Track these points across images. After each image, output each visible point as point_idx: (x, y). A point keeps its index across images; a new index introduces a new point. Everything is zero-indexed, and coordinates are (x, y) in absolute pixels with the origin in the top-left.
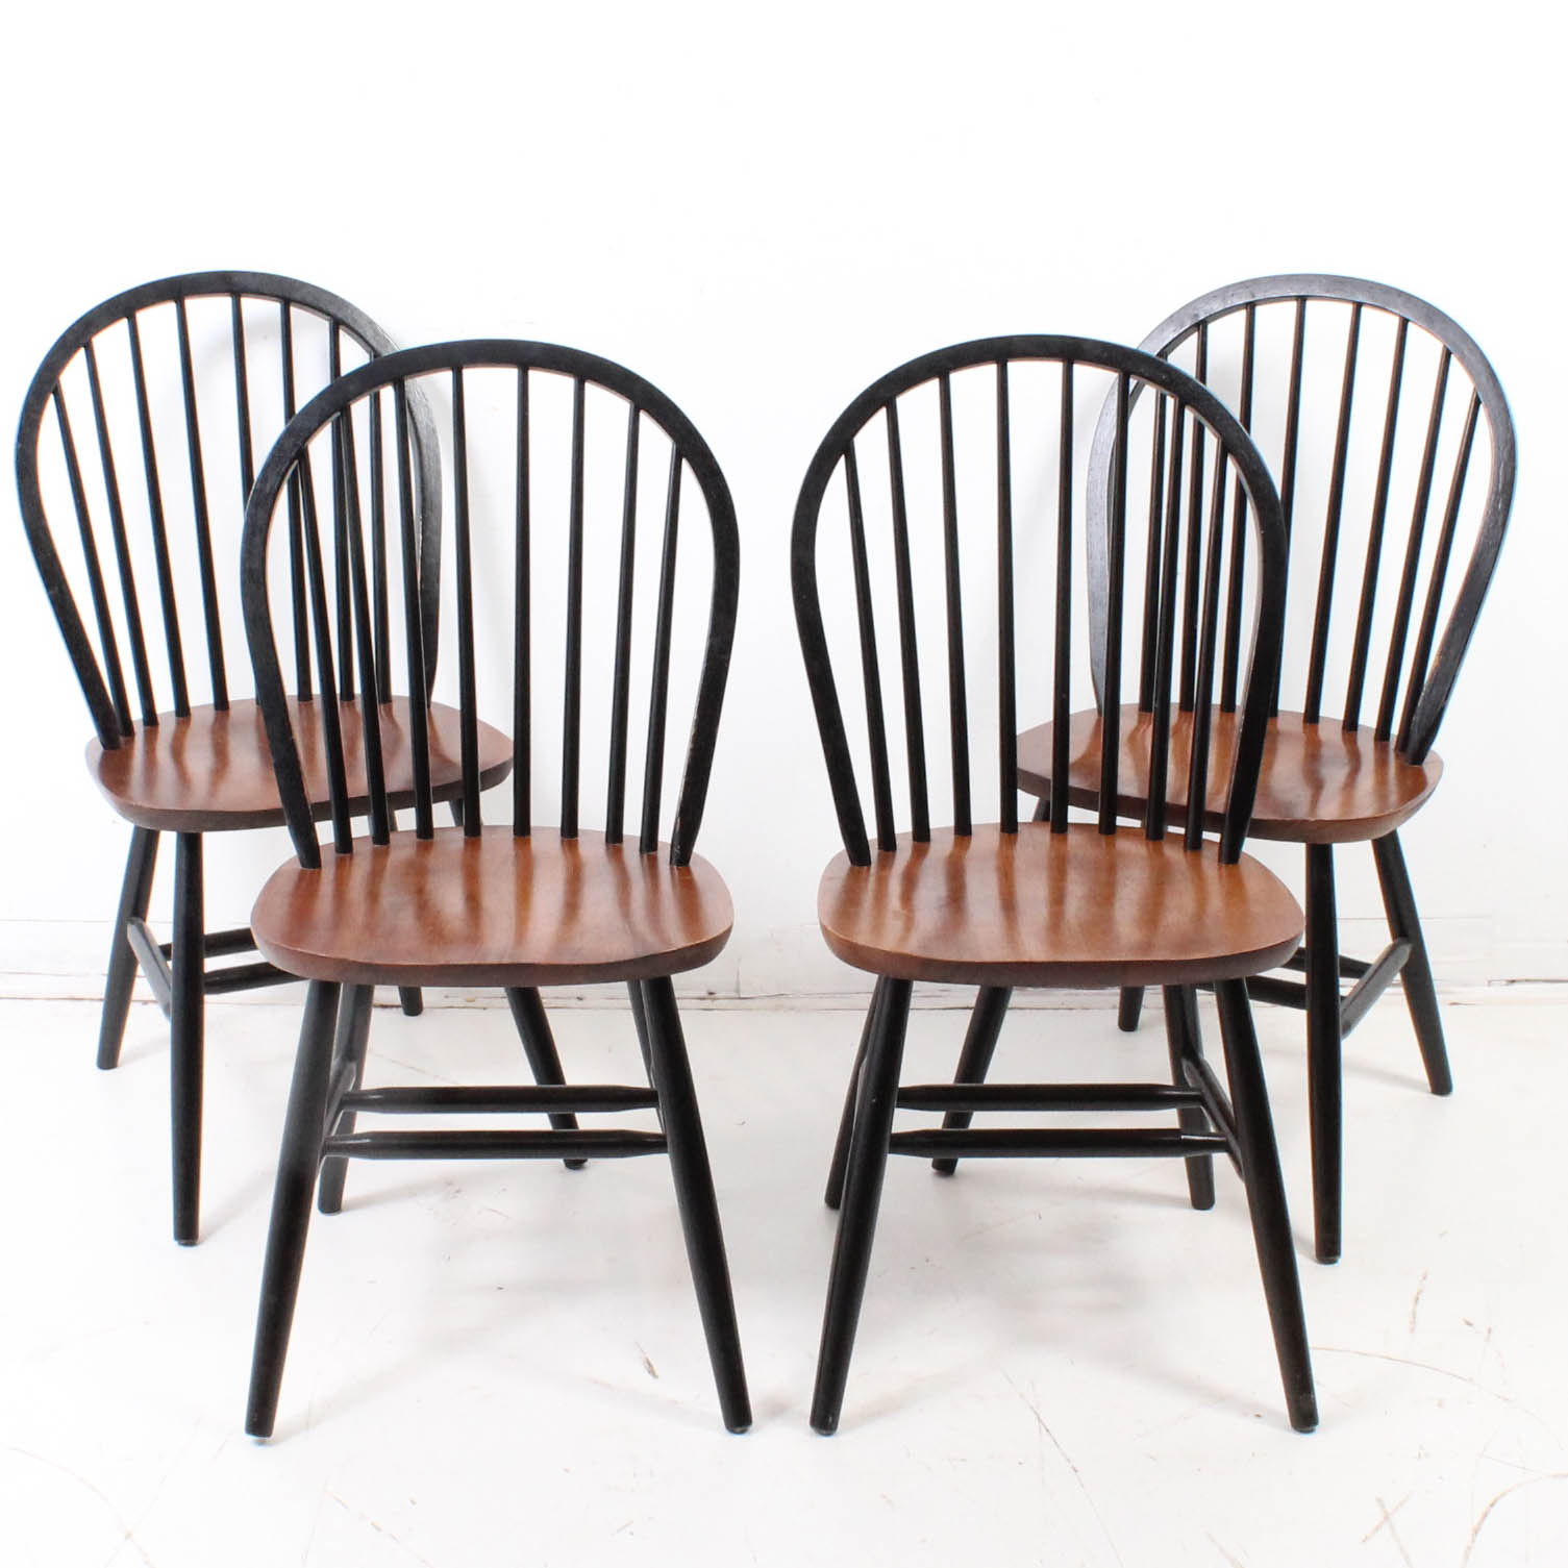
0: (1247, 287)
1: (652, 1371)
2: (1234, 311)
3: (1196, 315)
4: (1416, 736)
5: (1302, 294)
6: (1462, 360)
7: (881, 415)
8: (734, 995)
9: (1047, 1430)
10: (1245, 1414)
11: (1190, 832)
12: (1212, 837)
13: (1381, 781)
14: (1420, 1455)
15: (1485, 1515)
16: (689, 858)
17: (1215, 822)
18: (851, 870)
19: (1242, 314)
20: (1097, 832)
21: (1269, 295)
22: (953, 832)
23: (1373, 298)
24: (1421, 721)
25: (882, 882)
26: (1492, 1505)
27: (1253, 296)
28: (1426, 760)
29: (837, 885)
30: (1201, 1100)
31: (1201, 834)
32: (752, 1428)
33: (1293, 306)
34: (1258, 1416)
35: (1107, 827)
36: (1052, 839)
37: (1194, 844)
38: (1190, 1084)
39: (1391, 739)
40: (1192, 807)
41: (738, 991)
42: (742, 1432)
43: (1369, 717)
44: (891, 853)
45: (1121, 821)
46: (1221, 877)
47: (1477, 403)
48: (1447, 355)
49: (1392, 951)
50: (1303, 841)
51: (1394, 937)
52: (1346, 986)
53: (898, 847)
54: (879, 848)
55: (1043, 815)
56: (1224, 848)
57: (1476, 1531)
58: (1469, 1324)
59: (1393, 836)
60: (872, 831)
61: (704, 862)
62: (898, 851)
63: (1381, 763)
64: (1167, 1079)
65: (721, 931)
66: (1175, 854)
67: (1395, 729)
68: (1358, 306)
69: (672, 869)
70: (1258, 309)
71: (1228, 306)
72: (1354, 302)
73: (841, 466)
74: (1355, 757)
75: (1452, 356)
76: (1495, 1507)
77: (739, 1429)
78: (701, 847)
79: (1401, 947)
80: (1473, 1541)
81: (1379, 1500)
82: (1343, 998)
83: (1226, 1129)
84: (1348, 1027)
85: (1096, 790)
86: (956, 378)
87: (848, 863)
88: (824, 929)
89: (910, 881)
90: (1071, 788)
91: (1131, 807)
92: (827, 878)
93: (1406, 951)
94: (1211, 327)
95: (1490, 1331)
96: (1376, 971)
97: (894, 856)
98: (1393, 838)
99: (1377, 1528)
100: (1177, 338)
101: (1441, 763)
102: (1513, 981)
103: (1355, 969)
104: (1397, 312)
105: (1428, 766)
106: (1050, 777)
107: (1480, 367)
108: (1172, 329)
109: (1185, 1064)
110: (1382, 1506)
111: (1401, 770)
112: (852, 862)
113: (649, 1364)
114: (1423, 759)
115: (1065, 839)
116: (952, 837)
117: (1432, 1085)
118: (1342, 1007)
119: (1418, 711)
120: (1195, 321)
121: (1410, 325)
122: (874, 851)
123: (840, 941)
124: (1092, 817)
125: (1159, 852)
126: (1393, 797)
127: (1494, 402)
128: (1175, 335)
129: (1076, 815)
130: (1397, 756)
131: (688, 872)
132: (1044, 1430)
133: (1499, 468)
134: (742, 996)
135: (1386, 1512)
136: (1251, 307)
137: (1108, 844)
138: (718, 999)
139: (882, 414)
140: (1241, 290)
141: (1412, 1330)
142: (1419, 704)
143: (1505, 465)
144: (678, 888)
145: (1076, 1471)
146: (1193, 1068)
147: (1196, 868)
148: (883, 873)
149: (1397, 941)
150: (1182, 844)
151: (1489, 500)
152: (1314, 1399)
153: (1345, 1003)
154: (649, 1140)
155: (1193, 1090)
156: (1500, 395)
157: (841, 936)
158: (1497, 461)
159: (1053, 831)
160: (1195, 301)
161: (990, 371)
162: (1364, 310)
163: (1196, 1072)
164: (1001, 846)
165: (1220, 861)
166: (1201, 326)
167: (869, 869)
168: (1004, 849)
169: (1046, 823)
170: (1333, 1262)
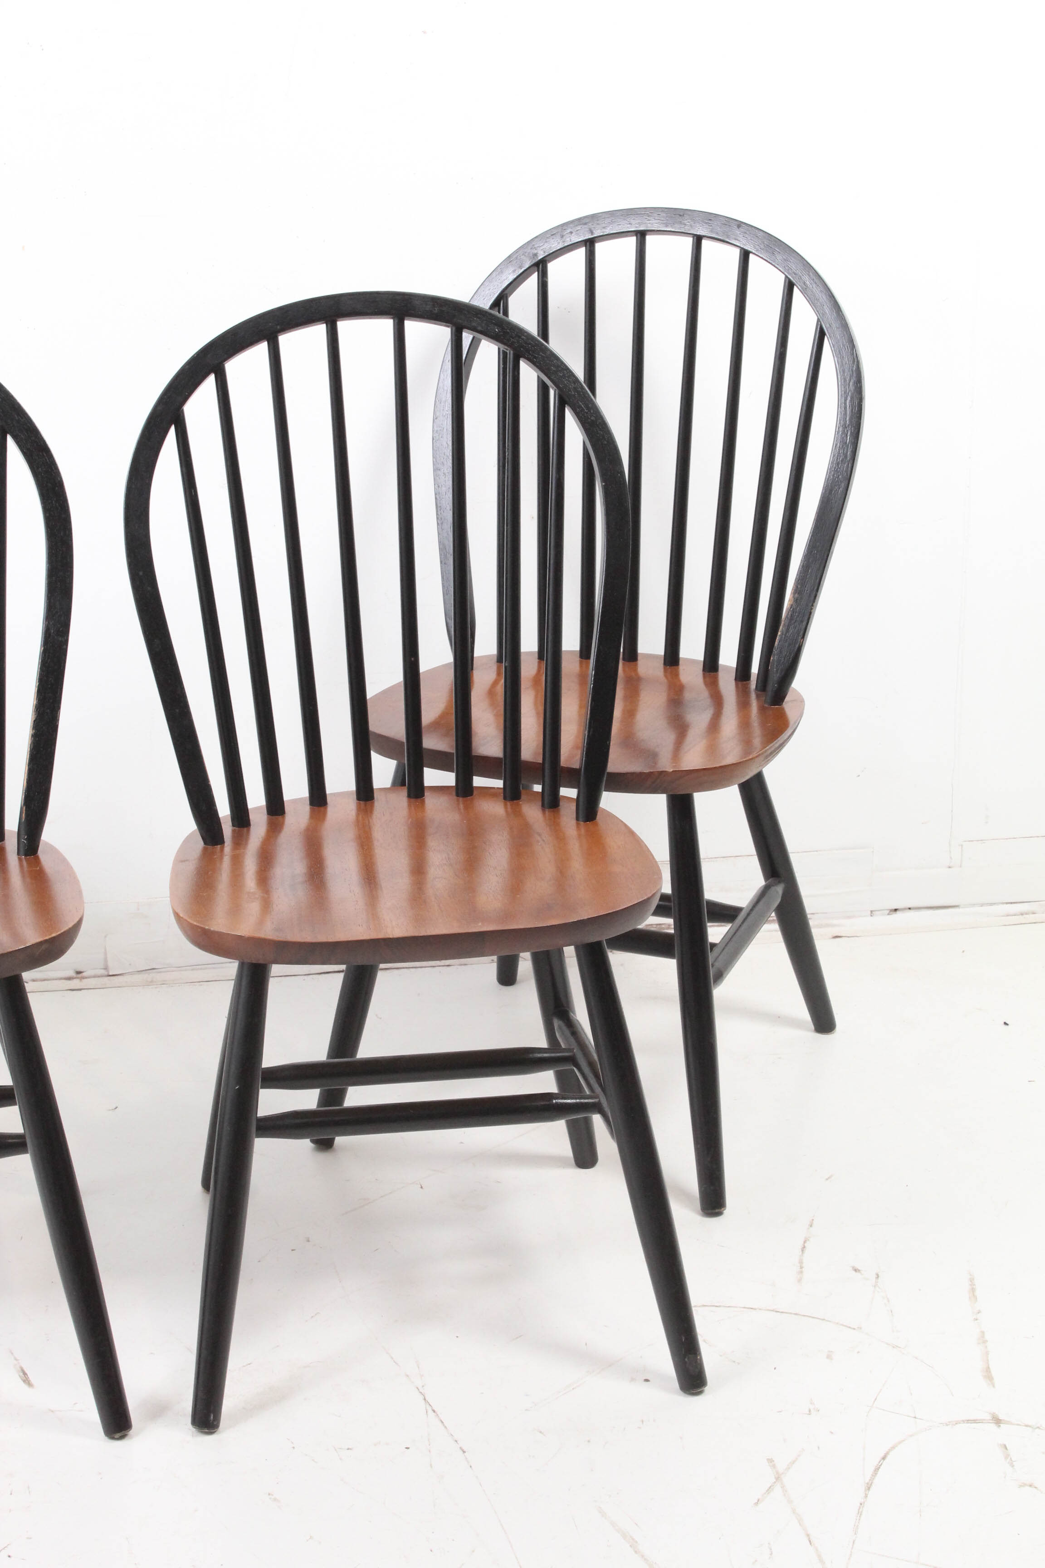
0: (586, 224)
1: (26, 1380)
2: (572, 250)
3: (536, 255)
4: (775, 676)
5: (642, 228)
6: (804, 291)
7: (210, 383)
8: (103, 972)
9: (434, 1411)
10: (633, 1380)
11: (547, 788)
12: (568, 792)
13: (745, 724)
14: (810, 1411)
15: (877, 1469)
16: (38, 846)
17: (571, 777)
18: (205, 850)
19: (580, 253)
20: (454, 793)
21: (607, 231)
22: (308, 802)
23: (712, 231)
24: (779, 661)
25: (237, 861)
26: (884, 1458)
27: (592, 233)
28: (787, 699)
29: (191, 867)
30: (572, 1060)
31: (558, 791)
32: (131, 1432)
33: (631, 242)
34: (647, 1380)
35: (464, 789)
36: (409, 805)
37: (552, 802)
38: (563, 1046)
39: (752, 679)
40: (547, 766)
41: (106, 968)
42: (122, 1438)
43: (728, 656)
44: (245, 829)
45: (479, 781)
46: (579, 836)
47: (821, 335)
48: (790, 287)
49: (763, 894)
50: (662, 793)
51: (766, 877)
52: (716, 933)
53: (252, 823)
54: (233, 825)
55: (399, 780)
56: (581, 803)
57: (869, 1488)
58: (856, 1270)
59: (759, 777)
60: (223, 807)
61: (53, 850)
62: (252, 828)
63: (743, 704)
64: (540, 1041)
65: (71, 925)
66: (533, 812)
67: (755, 668)
68: (698, 241)
69: (20, 860)
70: (599, 247)
71: (566, 245)
72: (694, 235)
73: (171, 438)
74: (717, 700)
75: (795, 289)
76: (887, 1460)
77: (117, 1435)
78: (50, 834)
79: (773, 889)
80: (866, 1496)
81: (770, 1461)
82: (713, 945)
83: (598, 1090)
84: (719, 976)
85: (452, 751)
86: (285, 340)
87: (201, 843)
88: (177, 915)
89: (266, 858)
90: (425, 749)
91: (489, 767)
92: (180, 860)
93: (779, 890)
94: (551, 266)
95: (878, 1276)
96: (748, 914)
97: (248, 831)
98: (759, 779)
99: (770, 1490)
100: (515, 279)
101: (802, 701)
102: (896, 910)
103: (724, 913)
104: (738, 245)
105: (788, 705)
106: (404, 740)
107: (823, 298)
108: (511, 269)
109: (557, 1023)
110: (774, 1466)
111: (762, 709)
112: (205, 843)
113: (25, 1374)
114: (784, 697)
115: (423, 802)
116: (307, 808)
117: (815, 1025)
118: (711, 957)
119: (775, 651)
120: (534, 261)
121: (752, 257)
122: (227, 829)
123: (193, 927)
124: (448, 779)
125: (517, 813)
126: (757, 741)
127: (838, 334)
128: (515, 276)
129: (433, 777)
130: (758, 697)
131: (37, 861)
132: (430, 1411)
133: (846, 400)
134: (111, 974)
135: (777, 1473)
136: (590, 244)
137: (467, 808)
138: (86, 978)
139: (211, 381)
140: (579, 228)
141: (800, 1280)
142: (776, 643)
143: (852, 398)
144: (28, 880)
145: (464, 1452)
146: (564, 1028)
147: (555, 826)
148: (238, 852)
149: (770, 880)
150: (540, 803)
151: (837, 432)
152: (701, 1359)
153: (716, 951)
154: (10, 1141)
155: (564, 1050)
156: (845, 326)
157: (195, 923)
158: (843, 395)
159: (409, 796)
160: (532, 240)
161: (319, 330)
162: (705, 243)
163: (567, 1032)
164: (358, 815)
165: (577, 819)
166: (541, 266)
167: (222, 850)
168: (360, 818)
169: (403, 787)
170: (719, 1214)
